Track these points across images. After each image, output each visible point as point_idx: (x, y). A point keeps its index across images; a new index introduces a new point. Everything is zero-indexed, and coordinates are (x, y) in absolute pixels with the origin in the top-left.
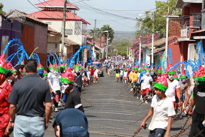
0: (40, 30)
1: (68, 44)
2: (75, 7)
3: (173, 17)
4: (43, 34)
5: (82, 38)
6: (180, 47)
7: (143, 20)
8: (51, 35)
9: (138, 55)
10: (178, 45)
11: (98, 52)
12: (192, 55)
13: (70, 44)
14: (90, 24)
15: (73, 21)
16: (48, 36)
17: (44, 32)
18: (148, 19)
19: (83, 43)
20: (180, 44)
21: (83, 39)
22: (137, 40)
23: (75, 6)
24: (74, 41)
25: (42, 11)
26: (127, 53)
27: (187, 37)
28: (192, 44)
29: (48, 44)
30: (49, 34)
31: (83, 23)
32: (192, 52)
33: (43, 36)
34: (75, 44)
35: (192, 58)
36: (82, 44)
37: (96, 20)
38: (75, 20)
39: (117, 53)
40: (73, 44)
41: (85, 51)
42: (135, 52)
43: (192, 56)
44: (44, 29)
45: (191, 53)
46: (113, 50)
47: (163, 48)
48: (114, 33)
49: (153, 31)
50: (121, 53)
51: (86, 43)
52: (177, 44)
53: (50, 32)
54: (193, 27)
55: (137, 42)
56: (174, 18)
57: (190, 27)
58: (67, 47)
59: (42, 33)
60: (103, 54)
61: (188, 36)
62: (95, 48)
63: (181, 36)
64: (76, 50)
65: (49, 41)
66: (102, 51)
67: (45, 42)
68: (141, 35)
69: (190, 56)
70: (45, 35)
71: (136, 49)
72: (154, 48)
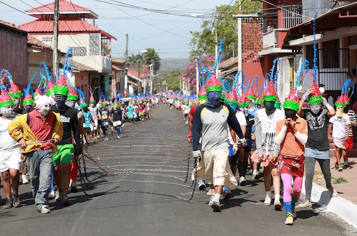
0: (8, 40)
1: (77, 70)
2: (89, 12)
3: (249, 17)
4: (16, 49)
5: (103, 61)
6: (263, 66)
7: (201, 34)
8: (34, 51)
9: (194, 86)
10: (259, 63)
11: (136, 85)
12: (286, 76)
13: (80, 69)
14: (116, 39)
15: (86, 34)
16: (28, 53)
17: (18, 44)
18: (208, 33)
19: (104, 68)
20: (262, 60)
21: (105, 63)
22: (192, 64)
23: (90, 10)
24: (89, 66)
25: (37, 20)
26: (181, 86)
27: (274, 47)
28: (284, 57)
29: (30, 68)
30: (29, 50)
31: (103, 37)
32: (285, 71)
33: (16, 51)
34: (88, 70)
35: (286, 81)
36: (102, 71)
37: (127, 35)
38: (89, 32)
39: (167, 88)
40: (86, 69)
41: (112, 83)
42: (190, 82)
43: (286, 79)
44: (19, 39)
45: (284, 73)
46: (161, 83)
47: (234, 69)
48: (160, 59)
49: (216, 42)
50: (171, 86)
51: (111, 69)
52: (257, 61)
53: (32, 46)
54: (284, 29)
55: (193, 66)
56: (250, 19)
57: (279, 29)
58: (76, 74)
59: (14, 47)
60: (145, 88)
61: (276, 45)
62: (128, 77)
63: (264, 47)
64: (94, 80)
65: (30, 62)
66: (144, 84)
67: (22, 63)
68: (198, 55)
69: (282, 78)
70: (20, 51)
71: (192, 76)
72: (220, 71)
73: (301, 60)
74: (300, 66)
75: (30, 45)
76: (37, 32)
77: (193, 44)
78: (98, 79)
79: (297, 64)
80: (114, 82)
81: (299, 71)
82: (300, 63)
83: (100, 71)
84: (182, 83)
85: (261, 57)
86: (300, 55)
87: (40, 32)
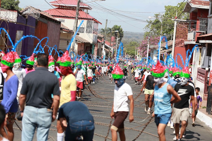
0: (53, 27)
3: (181, 21)
5: (93, 36)
6: (186, 50)
7: (153, 22)
8: (64, 32)
9: (145, 55)
10: (185, 48)
11: (107, 50)
13: (81, 42)
14: (101, 24)
16: (60, 33)
18: (157, 22)
19: (93, 41)
20: (186, 46)
21: (94, 38)
22: (145, 41)
23: (88, 6)
24: (85, 39)
25: (56, 8)
26: (136, 53)
29: (60, 41)
30: (61, 31)
31: (95, 22)
32: (197, 55)
34: (86, 42)
37: (107, 20)
38: (87, 19)
39: (126, 53)
42: (143, 52)
43: (197, 59)
44: (57, 26)
47: (170, 49)
49: (161, 33)
50: (129, 52)
51: (96, 41)
52: (183, 46)
53: (63, 30)
54: (199, 31)
55: (146, 43)
57: (197, 31)
58: (78, 44)
59: (55, 30)
60: (112, 53)
61: (194, 40)
62: (105, 46)
63: (188, 39)
64: (87, 47)
65: (61, 37)
66: (112, 50)
67: (57, 38)
68: (150, 37)
69: (195, 58)
70: (57, 32)
71: (144, 49)
72: (162, 49)
73: (205, 51)
74: (204, 54)
75: (61, 29)
76: (56, 16)
77: (147, 28)
78: (89, 47)
79: (203, 52)
80: (96, 49)
81: (203, 56)
82: (204, 52)
83: (91, 43)
84: (137, 50)
85: (186, 44)
86: (205, 47)
87: (58, 16)
